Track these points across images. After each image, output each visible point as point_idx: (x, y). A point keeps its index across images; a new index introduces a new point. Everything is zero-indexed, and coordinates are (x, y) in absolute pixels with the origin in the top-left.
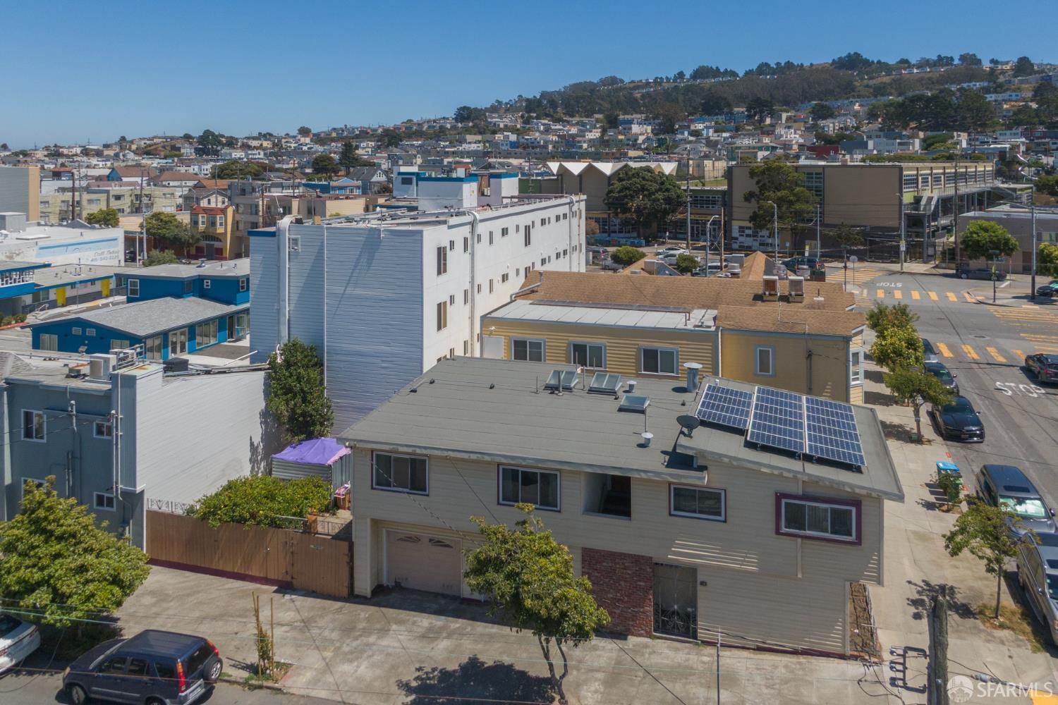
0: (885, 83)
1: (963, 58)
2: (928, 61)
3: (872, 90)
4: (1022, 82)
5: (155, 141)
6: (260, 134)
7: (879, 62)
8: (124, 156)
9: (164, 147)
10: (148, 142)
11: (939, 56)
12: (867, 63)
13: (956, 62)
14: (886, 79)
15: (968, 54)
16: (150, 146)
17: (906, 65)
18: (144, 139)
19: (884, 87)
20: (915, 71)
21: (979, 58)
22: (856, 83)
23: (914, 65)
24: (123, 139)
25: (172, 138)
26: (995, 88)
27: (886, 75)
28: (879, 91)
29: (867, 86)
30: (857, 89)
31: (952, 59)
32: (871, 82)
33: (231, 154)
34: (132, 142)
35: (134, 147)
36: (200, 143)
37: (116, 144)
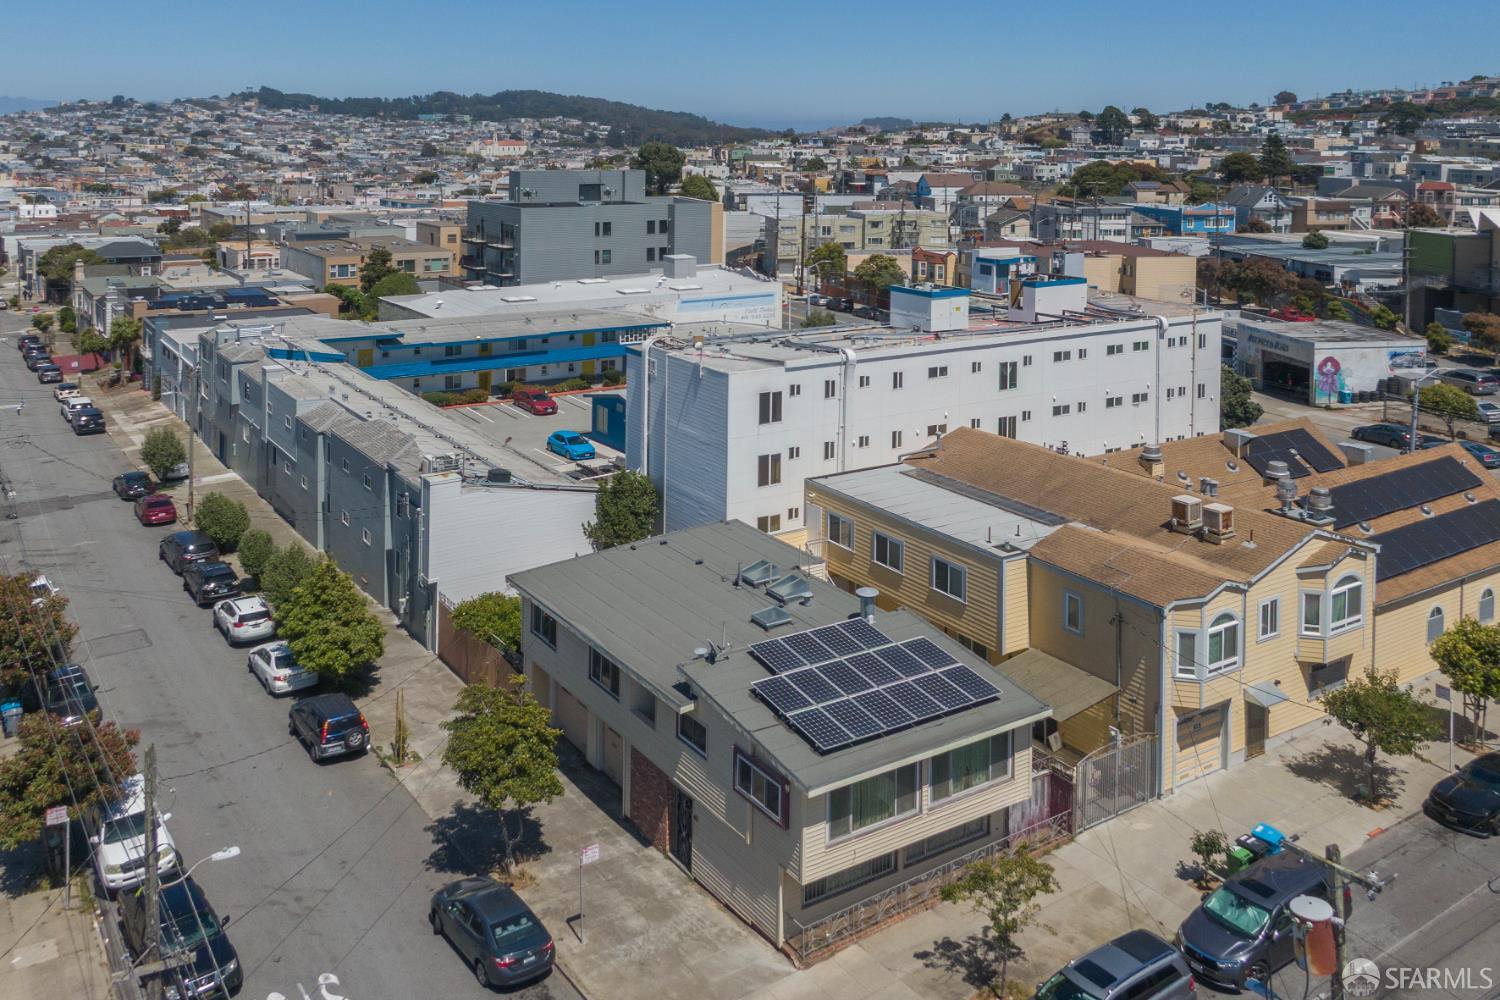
5: (1044, 121)
6: (1209, 105)
8: (991, 144)
9: (1051, 131)
10: (1034, 123)
16: (1035, 128)
18: (1031, 118)
24: (1007, 117)
25: (1067, 117)
33: (1138, 142)
34: (1015, 122)
35: (1014, 130)
36: (1098, 124)
37: (995, 125)
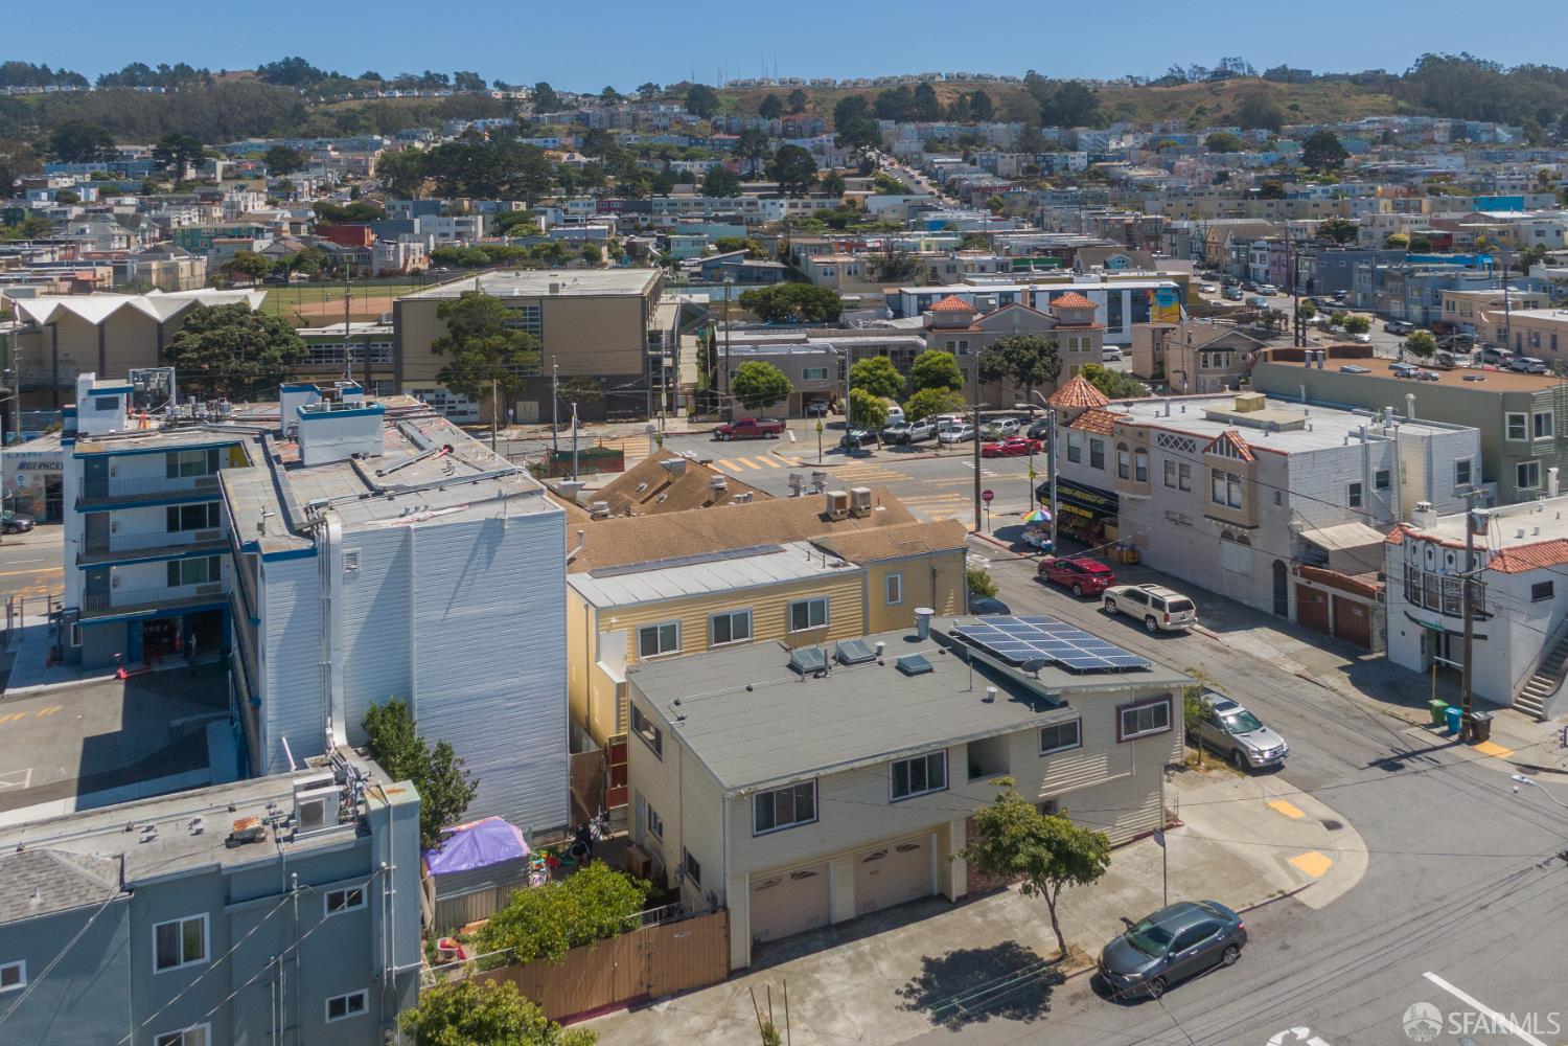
0: (353, 111)
1: (460, 77)
2: (411, 78)
3: (334, 121)
4: (553, 120)
7: (335, 75)
11: (427, 72)
12: (316, 75)
13: (452, 82)
14: (356, 105)
15: (467, 73)
17: (379, 82)
19: (354, 117)
20: (398, 94)
21: (481, 78)
22: (307, 108)
23: (389, 83)
26: (521, 128)
27: (355, 98)
28: (347, 125)
29: (327, 114)
30: (312, 118)
31: (446, 78)
32: (333, 108)
